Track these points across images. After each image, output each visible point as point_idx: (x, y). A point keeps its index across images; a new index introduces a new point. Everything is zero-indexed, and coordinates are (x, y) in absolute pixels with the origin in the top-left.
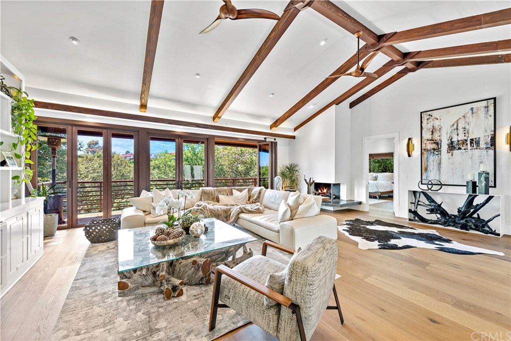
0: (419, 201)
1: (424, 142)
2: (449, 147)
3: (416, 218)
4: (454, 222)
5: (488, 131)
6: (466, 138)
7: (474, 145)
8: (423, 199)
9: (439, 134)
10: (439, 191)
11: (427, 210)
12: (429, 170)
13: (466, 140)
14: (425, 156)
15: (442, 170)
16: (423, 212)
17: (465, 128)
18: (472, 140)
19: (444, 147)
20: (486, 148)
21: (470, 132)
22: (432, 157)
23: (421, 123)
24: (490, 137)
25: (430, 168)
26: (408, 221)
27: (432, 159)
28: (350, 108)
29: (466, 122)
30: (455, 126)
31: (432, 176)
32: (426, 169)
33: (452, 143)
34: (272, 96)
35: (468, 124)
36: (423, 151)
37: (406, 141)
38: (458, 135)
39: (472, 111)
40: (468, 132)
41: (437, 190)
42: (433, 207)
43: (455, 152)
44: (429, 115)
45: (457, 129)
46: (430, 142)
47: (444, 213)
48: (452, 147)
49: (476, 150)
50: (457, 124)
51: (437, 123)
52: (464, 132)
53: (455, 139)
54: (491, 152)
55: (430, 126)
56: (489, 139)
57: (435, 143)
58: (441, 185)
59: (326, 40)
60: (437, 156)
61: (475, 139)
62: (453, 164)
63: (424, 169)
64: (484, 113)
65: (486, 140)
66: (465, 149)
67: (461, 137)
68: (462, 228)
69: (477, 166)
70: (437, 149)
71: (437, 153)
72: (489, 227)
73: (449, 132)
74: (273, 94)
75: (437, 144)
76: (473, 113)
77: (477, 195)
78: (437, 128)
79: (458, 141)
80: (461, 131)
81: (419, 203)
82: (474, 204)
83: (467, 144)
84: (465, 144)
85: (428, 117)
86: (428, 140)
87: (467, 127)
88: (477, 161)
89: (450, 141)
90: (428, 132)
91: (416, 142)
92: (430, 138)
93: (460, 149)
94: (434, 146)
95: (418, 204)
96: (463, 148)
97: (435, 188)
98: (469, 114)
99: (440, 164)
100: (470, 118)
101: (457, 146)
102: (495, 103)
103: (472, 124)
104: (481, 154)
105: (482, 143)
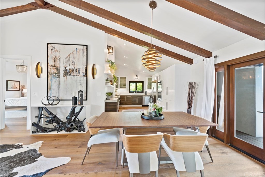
0: (41, 115)
1: (49, 67)
2: (64, 73)
3: (39, 130)
5: (84, 65)
6: (73, 68)
7: (78, 73)
9: (59, 62)
10: (57, 106)
11: (46, 122)
12: (52, 89)
13: (74, 69)
14: (49, 78)
15: (60, 89)
16: (43, 123)
17: (73, 61)
18: (76, 69)
19: (62, 73)
20: (83, 76)
21: (76, 64)
22: (54, 79)
23: (47, 51)
24: (85, 69)
25: (53, 87)
26: (31, 134)
27: (54, 80)
29: (73, 57)
30: (68, 59)
31: (54, 94)
32: (50, 89)
33: (66, 70)
35: (75, 58)
36: (48, 74)
37: (35, 65)
38: (69, 65)
39: (77, 50)
40: (74, 64)
41: (56, 105)
42: (50, 119)
43: (68, 76)
44: (53, 47)
45: (69, 61)
46: (53, 67)
47: (58, 121)
48: (66, 73)
49: (78, 76)
50: (69, 58)
51: (57, 54)
52: (73, 64)
53: (68, 68)
54: (85, 78)
55: (53, 55)
56: (84, 70)
57: (56, 69)
58: (59, 100)
60: (57, 79)
61: (78, 69)
62: (66, 85)
64: (82, 53)
65: (83, 71)
66: (73, 75)
67: (71, 67)
68: (67, 131)
69: (79, 87)
70: (58, 74)
71: (57, 76)
73: (65, 62)
75: (57, 69)
76: (77, 52)
78: (57, 58)
79: (69, 69)
80: (71, 63)
82: (75, 113)
83: (74, 72)
84: (73, 72)
85: (52, 48)
86: (52, 66)
87: (74, 61)
88: (79, 84)
89: (65, 69)
90: (52, 60)
91: (44, 66)
92: (53, 65)
93: (70, 75)
94: (56, 71)
95: (41, 117)
96: (72, 74)
97: (55, 102)
98: (75, 52)
99: (59, 84)
100: (76, 55)
101: (69, 73)
102: (87, 48)
103: (77, 59)
104: (81, 79)
105: (81, 72)
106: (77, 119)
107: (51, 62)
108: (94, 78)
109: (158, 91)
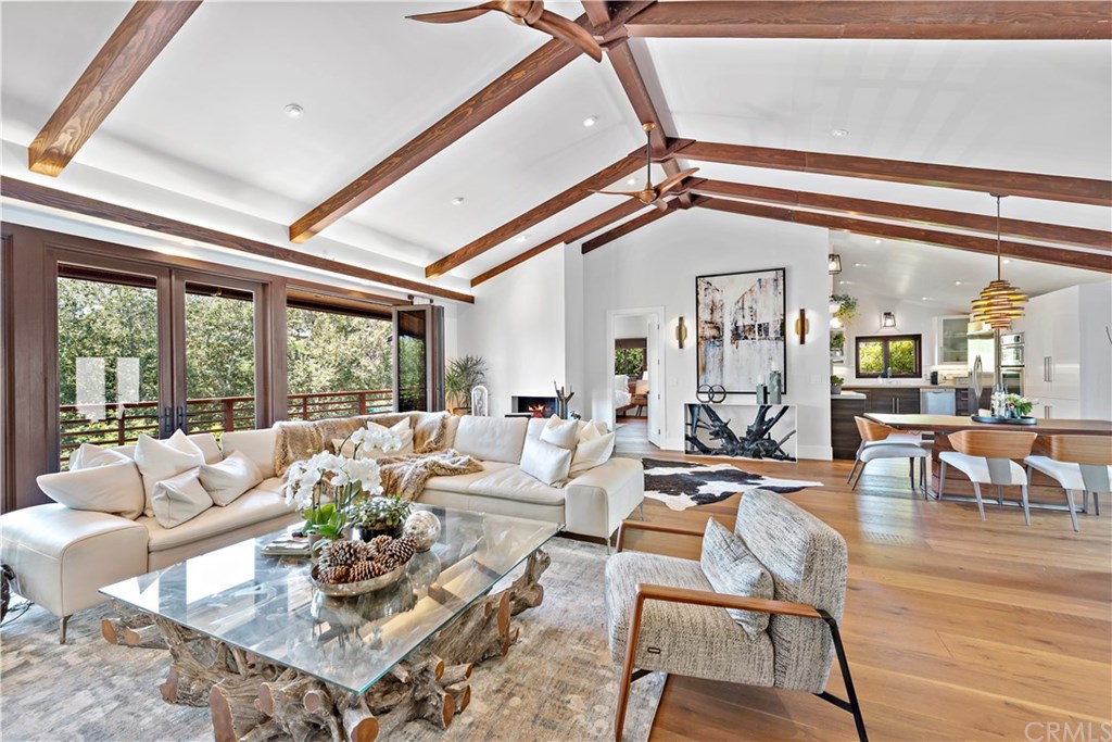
0: (698, 420)
1: (702, 324)
2: (733, 335)
3: (696, 449)
4: (743, 448)
5: (778, 314)
6: (753, 323)
7: (763, 333)
8: (704, 416)
9: (720, 314)
11: (710, 434)
12: (708, 371)
13: (753, 326)
14: (702, 347)
15: (725, 369)
16: (705, 437)
17: (751, 308)
18: (760, 325)
19: (727, 336)
20: (776, 338)
21: (758, 314)
22: (711, 349)
23: (697, 294)
24: (779, 323)
25: (709, 367)
26: (684, 455)
27: (713, 351)
28: (583, 253)
29: (753, 299)
30: (740, 304)
31: (712, 379)
32: (704, 369)
33: (737, 328)
34: (458, 202)
35: (756, 302)
36: (700, 339)
37: (676, 323)
38: (744, 317)
39: (760, 283)
40: (755, 314)
41: (721, 402)
42: (717, 429)
43: (741, 342)
44: (708, 283)
45: (743, 308)
46: (709, 325)
47: (731, 437)
48: (737, 335)
49: (765, 341)
50: (743, 301)
51: (718, 297)
52: (751, 313)
53: (740, 324)
54: (781, 344)
55: (709, 300)
56: (779, 325)
57: (715, 327)
58: (725, 393)
59: (596, 118)
60: (718, 348)
61: (764, 324)
62: (738, 361)
63: (701, 369)
64: (772, 288)
65: (775, 327)
66: (752, 339)
67: (748, 321)
68: (754, 457)
69: (766, 364)
70: (718, 338)
71: (718, 343)
72: (781, 451)
73: (733, 312)
74: (461, 199)
75: (718, 329)
76: (761, 287)
77: (769, 407)
78: (717, 304)
79: (744, 326)
80: (747, 312)
81: (699, 423)
82: (766, 419)
83: (754, 332)
84: (752, 331)
85: (706, 286)
86: (706, 322)
87: (754, 307)
88: (766, 357)
89: (734, 327)
90: (706, 310)
91: (690, 324)
92: (709, 320)
93: (746, 338)
94: (714, 332)
95: (697, 426)
96: (750, 337)
97: (717, 398)
98: (756, 288)
99: (722, 360)
100: (757, 293)
101: (743, 334)
102: (784, 276)
103: (760, 304)
104: (770, 346)
105: (771, 330)
106: (766, 436)
108: (802, 341)
109: (1004, 371)
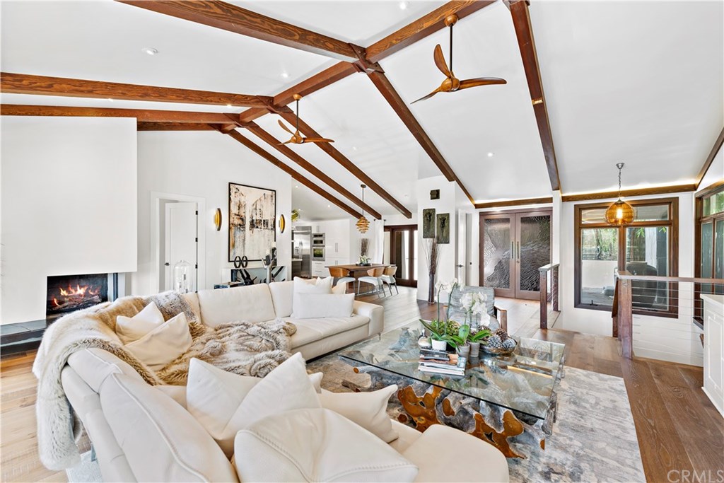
1: (232, 216)
2: (251, 224)
5: (272, 215)
6: (261, 218)
7: (265, 225)
9: (244, 210)
13: (261, 220)
14: (232, 231)
15: (246, 246)
17: (260, 210)
18: (264, 220)
19: (248, 225)
20: (271, 229)
23: (230, 194)
24: (273, 220)
25: (237, 244)
27: (239, 234)
29: (261, 205)
31: (239, 252)
32: (234, 246)
33: (253, 221)
36: (231, 225)
38: (256, 214)
39: (265, 196)
40: (262, 214)
43: (255, 229)
45: (256, 209)
46: (237, 216)
48: (253, 225)
49: (266, 230)
50: (256, 205)
51: (242, 199)
52: (260, 213)
53: (254, 218)
54: (273, 232)
55: (237, 200)
56: (273, 222)
57: (241, 219)
60: (242, 232)
61: (266, 220)
62: (253, 241)
63: (231, 245)
64: (270, 200)
65: (271, 223)
66: (260, 228)
67: (258, 218)
70: (242, 226)
71: (242, 229)
73: (251, 211)
75: (242, 220)
76: (265, 198)
78: (242, 204)
79: (256, 220)
80: (258, 211)
83: (261, 224)
85: (236, 190)
86: (235, 214)
87: (262, 209)
88: (267, 239)
89: (251, 219)
90: (235, 206)
91: (225, 214)
92: (237, 213)
93: (257, 227)
94: (240, 222)
98: (263, 199)
99: (244, 240)
100: (263, 202)
101: (256, 225)
102: (275, 195)
103: (264, 207)
104: (268, 232)
105: (269, 224)
107: (234, 210)
108: (282, 233)
